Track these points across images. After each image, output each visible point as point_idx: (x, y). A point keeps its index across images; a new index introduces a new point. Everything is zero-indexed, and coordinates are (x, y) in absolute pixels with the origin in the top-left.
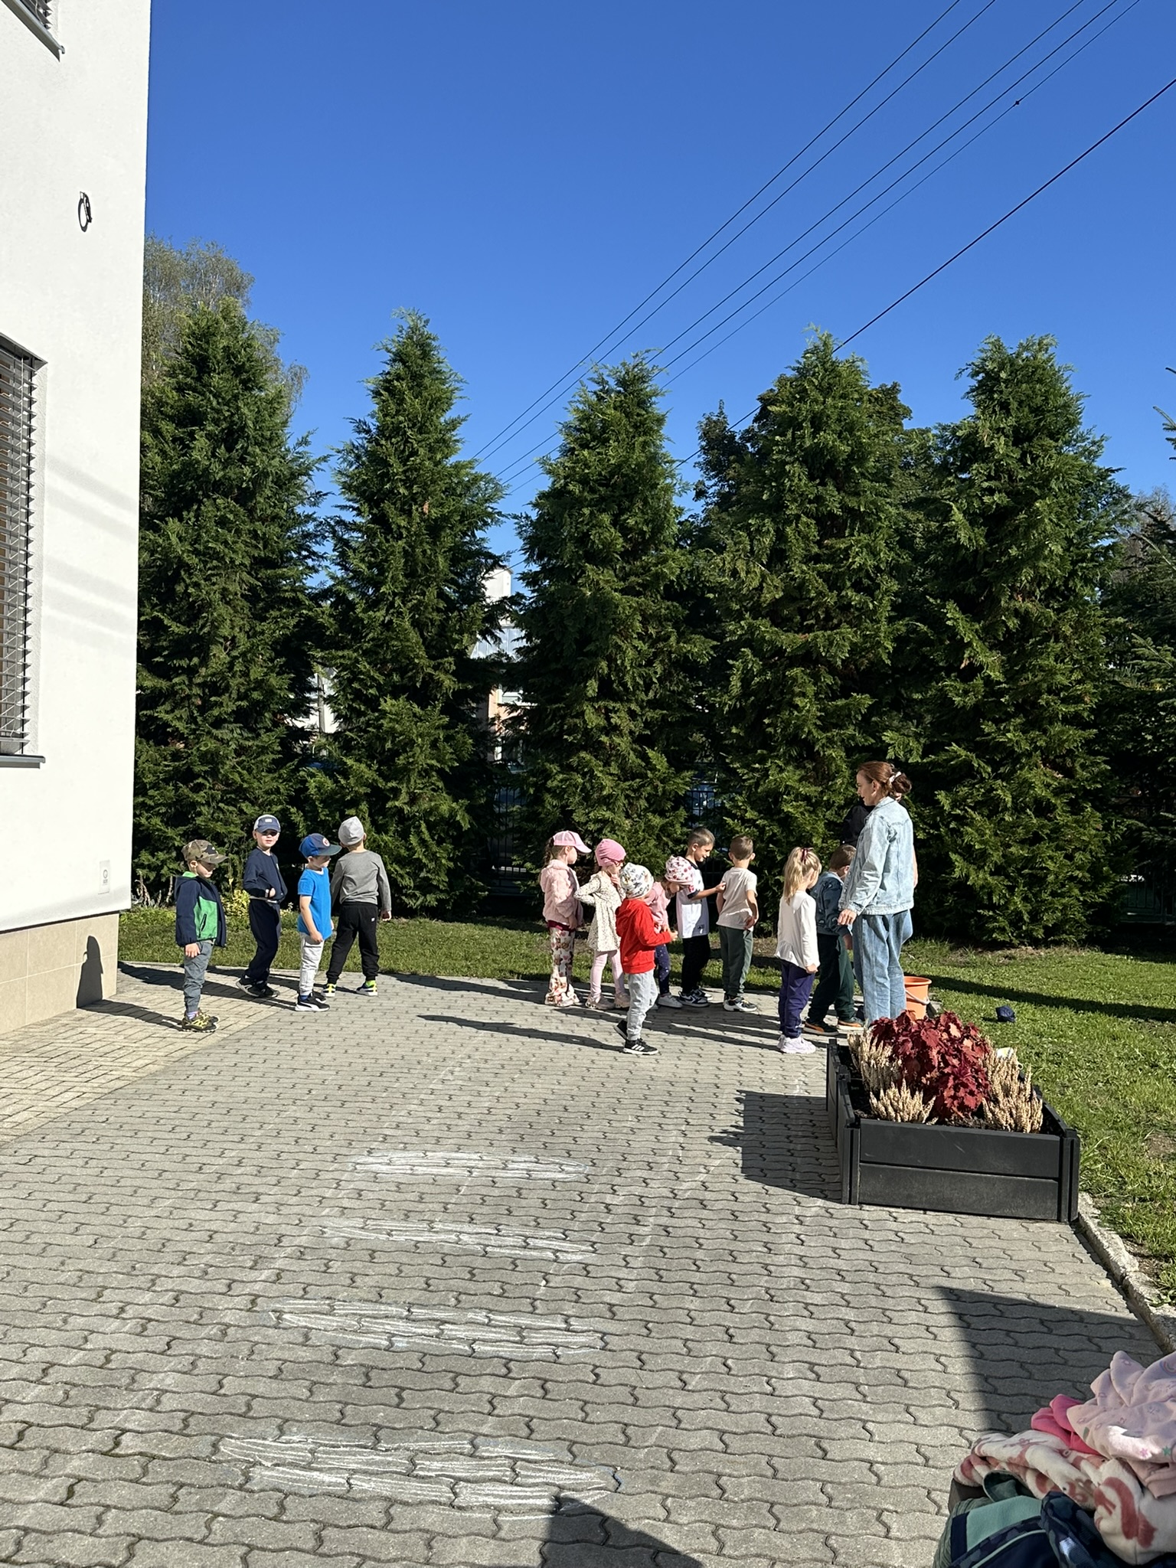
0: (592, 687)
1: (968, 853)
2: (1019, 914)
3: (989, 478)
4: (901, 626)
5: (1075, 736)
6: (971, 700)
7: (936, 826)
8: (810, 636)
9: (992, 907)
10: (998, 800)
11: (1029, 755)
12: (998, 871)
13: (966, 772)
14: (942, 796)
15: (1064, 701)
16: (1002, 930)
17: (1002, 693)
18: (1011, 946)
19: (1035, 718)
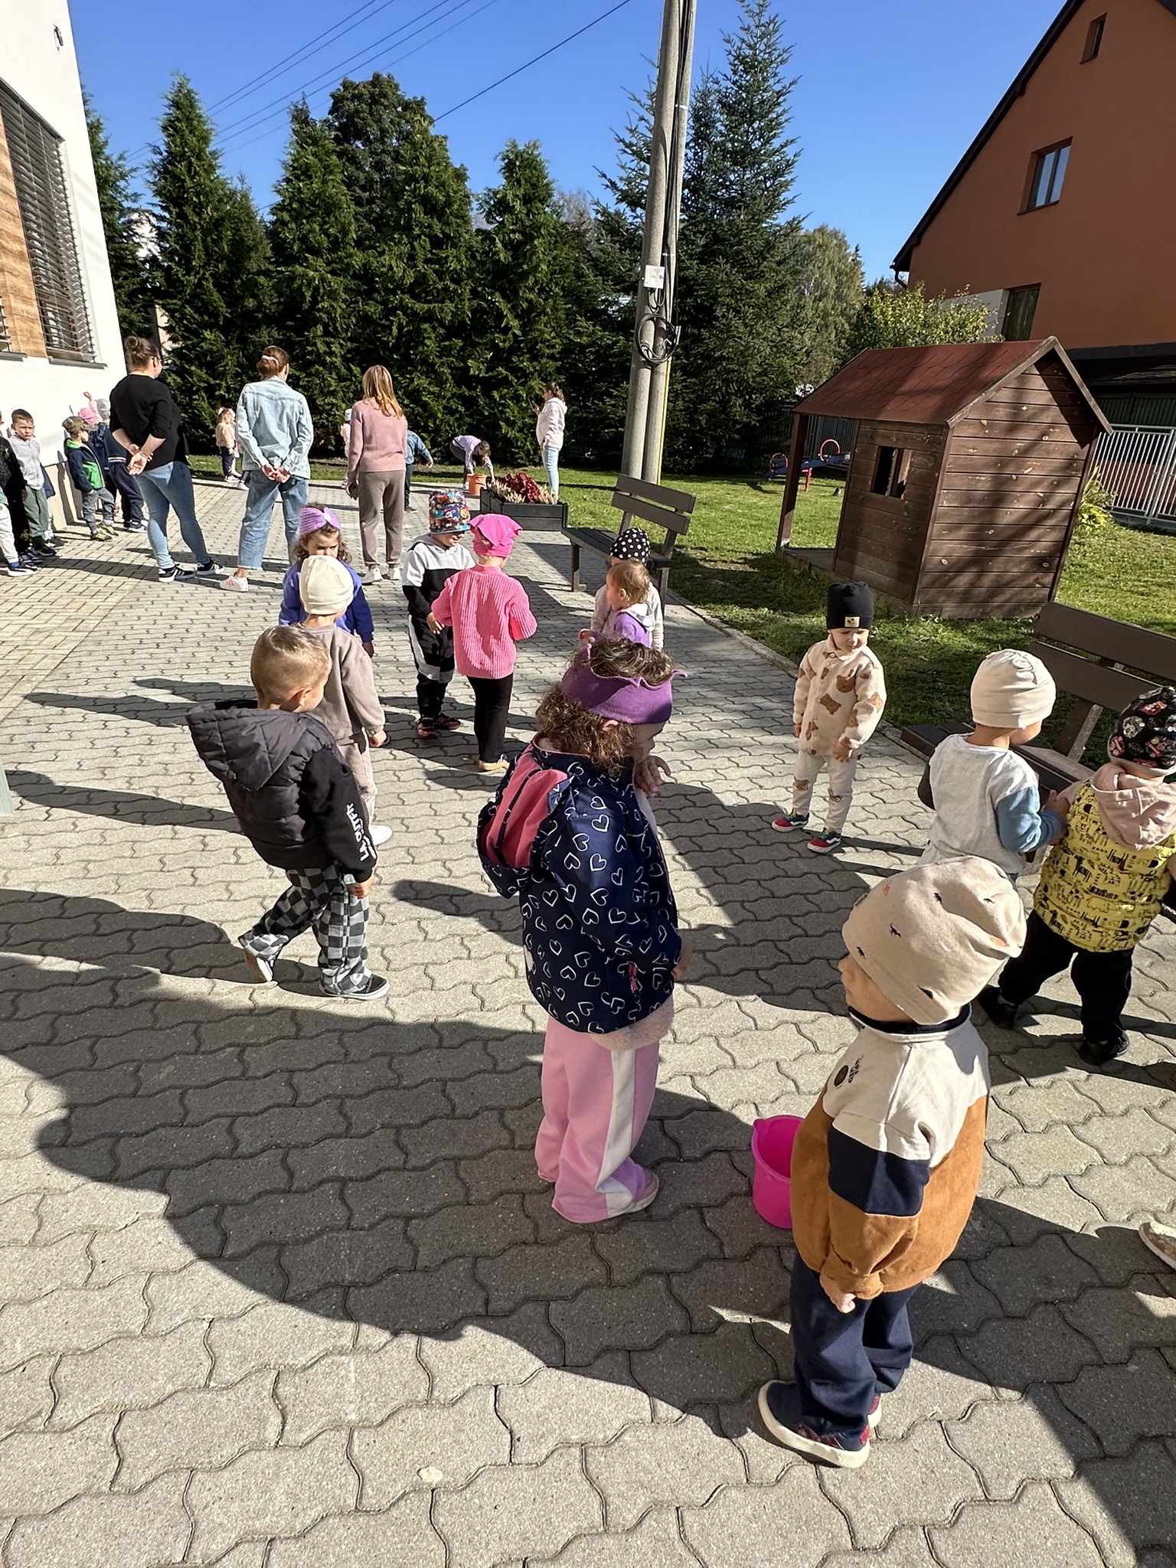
0: (320, 329)
1: (507, 421)
2: (529, 451)
3: (513, 224)
4: (475, 303)
5: (552, 365)
6: (507, 345)
7: (493, 409)
8: (432, 306)
9: (518, 447)
10: (520, 395)
11: (532, 373)
12: (521, 430)
13: (505, 382)
14: (496, 394)
15: (548, 347)
16: (522, 458)
17: (522, 341)
18: (525, 466)
19: (535, 357)
